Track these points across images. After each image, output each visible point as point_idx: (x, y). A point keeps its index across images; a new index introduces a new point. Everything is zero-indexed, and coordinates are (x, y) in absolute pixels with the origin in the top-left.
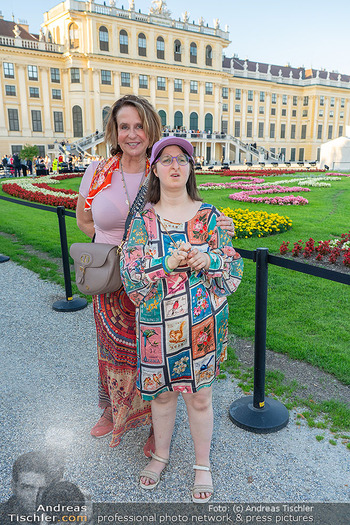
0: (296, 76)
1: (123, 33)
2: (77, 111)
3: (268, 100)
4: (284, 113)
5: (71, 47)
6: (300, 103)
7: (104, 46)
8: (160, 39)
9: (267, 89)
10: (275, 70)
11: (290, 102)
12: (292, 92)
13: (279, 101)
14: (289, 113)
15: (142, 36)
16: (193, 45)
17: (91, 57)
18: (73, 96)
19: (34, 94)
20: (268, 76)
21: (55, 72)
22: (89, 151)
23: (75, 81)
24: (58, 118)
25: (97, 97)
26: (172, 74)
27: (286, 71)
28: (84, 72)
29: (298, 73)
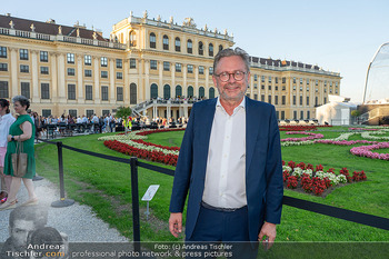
0: (276, 65)
1: (165, 37)
2: (133, 87)
3: (259, 79)
4: (270, 88)
5: (131, 45)
6: (280, 82)
7: (153, 45)
8: (190, 41)
9: (258, 73)
10: (263, 61)
11: (273, 81)
12: (274, 75)
13: (267, 80)
14: (273, 88)
15: (178, 39)
16: (211, 45)
17: (144, 52)
18: (130, 77)
19: (104, 76)
20: (259, 65)
21: (119, 61)
22: (141, 113)
23: (132, 67)
24: (120, 91)
25: (147, 77)
26: (197, 63)
27: (270, 61)
28: (139, 61)
29: (277, 63)
